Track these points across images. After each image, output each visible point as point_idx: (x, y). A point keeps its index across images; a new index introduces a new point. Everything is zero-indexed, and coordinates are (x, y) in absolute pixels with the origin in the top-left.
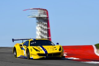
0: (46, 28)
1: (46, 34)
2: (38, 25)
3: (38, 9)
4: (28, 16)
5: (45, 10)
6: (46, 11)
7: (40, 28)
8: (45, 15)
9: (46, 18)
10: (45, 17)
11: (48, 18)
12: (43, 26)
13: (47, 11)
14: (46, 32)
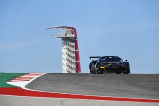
0: (74, 50)
1: (74, 57)
2: (65, 47)
3: (64, 27)
4: (52, 36)
5: (73, 28)
6: (73, 30)
7: (66, 50)
8: (73, 34)
9: (73, 39)
10: (72, 37)
11: (76, 38)
12: (70, 48)
13: (75, 30)
14: (74, 55)
